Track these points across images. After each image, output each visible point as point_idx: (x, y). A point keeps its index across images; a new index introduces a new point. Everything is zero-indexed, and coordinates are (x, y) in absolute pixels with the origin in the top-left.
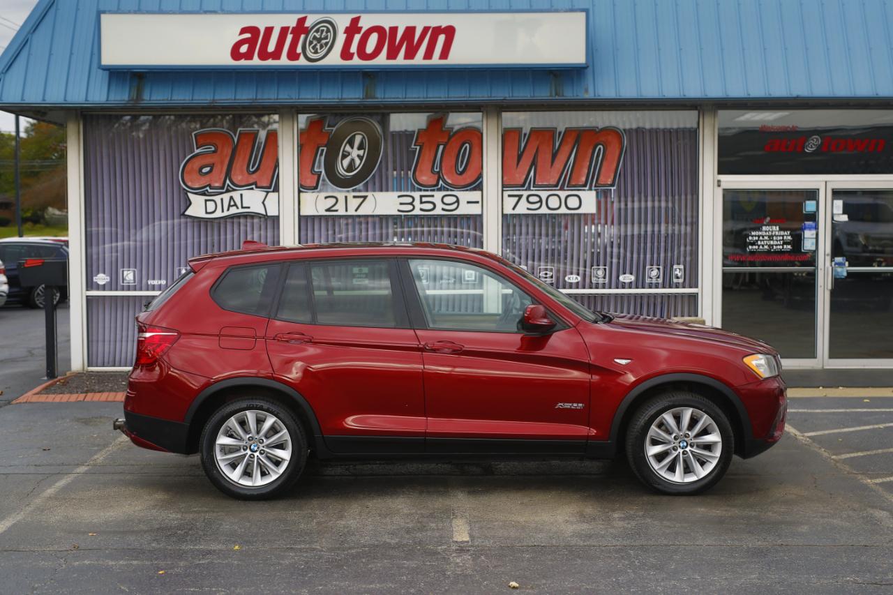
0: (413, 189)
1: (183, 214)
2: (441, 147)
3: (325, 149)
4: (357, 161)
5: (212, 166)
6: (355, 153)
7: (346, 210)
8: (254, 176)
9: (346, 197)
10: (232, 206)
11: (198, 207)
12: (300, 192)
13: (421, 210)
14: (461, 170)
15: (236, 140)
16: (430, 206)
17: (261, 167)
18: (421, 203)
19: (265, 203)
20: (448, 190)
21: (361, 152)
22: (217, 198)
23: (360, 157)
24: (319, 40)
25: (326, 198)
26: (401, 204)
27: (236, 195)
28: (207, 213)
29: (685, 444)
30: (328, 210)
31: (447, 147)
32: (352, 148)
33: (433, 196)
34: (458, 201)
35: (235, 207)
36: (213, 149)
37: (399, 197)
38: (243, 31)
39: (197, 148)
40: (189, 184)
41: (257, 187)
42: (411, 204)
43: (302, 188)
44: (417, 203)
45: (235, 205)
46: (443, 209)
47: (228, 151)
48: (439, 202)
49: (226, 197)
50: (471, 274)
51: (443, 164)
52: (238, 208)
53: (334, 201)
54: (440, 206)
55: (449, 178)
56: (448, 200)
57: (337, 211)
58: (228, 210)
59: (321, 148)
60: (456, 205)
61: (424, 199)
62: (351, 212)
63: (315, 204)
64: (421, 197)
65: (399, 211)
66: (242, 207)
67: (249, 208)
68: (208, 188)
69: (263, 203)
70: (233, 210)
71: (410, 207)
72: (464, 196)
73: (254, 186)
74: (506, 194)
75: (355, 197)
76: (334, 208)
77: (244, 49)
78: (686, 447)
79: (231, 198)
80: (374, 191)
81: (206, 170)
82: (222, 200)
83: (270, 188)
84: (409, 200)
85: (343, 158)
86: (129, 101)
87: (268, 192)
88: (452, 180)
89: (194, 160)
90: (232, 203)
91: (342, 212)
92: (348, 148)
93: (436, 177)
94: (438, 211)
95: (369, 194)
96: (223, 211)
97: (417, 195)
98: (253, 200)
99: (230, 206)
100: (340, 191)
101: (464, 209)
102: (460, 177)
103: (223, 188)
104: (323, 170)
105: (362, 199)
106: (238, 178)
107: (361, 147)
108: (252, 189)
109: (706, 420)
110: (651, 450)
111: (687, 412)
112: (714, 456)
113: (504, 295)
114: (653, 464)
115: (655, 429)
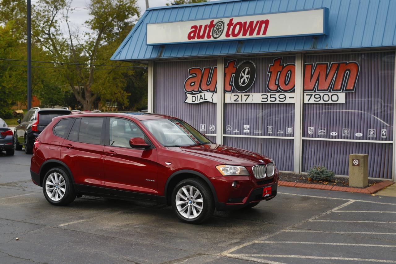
0: (268, 92)
1: (185, 102)
2: (279, 73)
3: (234, 75)
4: (246, 80)
5: (194, 82)
6: (245, 76)
7: (242, 101)
8: (209, 86)
9: (242, 95)
10: (201, 99)
11: (190, 99)
12: (224, 93)
13: (271, 101)
14: (287, 83)
15: (203, 72)
16: (274, 99)
17: (211, 83)
18: (271, 98)
19: (213, 97)
20: (281, 92)
21: (248, 76)
22: (196, 96)
23: (247, 78)
24: (218, 29)
25: (234, 95)
26: (263, 98)
27: (203, 94)
28: (193, 102)
29: (191, 202)
30: (235, 101)
31: (282, 73)
32: (244, 74)
33: (275, 95)
34: (285, 97)
35: (202, 99)
36: (195, 76)
37: (262, 95)
38: (192, 27)
39: (190, 75)
40: (187, 90)
41: (210, 91)
42: (267, 98)
43: (225, 91)
44: (269, 98)
45: (202, 98)
46: (279, 101)
47: (200, 76)
48: (277, 97)
49: (199, 95)
50: (290, 130)
51: (280, 81)
52: (203, 100)
53: (237, 97)
54: (278, 99)
55: (282, 87)
56: (282, 97)
57: (238, 101)
58: (200, 100)
59: (233, 75)
60: (284, 99)
61: (272, 96)
62: (244, 102)
63: (230, 98)
64: (271, 95)
65: (262, 101)
66: (205, 99)
67: (207, 99)
68: (193, 91)
69: (212, 98)
70: (202, 101)
71: (266, 100)
72: (288, 95)
73: (209, 91)
74: (305, 94)
75: (245, 95)
76: (237, 100)
77: (192, 35)
78: (191, 203)
79: (201, 95)
80: (252, 93)
81: (192, 84)
82: (198, 96)
83: (214, 91)
84: (266, 97)
85: (241, 79)
86: (157, 57)
87: (213, 93)
88: (283, 88)
89: (189, 80)
90: (201, 98)
91: (240, 102)
92: (243, 74)
93: (277, 86)
94: (277, 102)
95: (250, 94)
96: (198, 101)
97: (269, 94)
98: (208, 96)
99: (200, 99)
100: (239, 93)
101: (288, 101)
102: (286, 86)
103: (198, 91)
104: (233, 84)
105: (247, 96)
106: (203, 87)
107: (248, 74)
108: (208, 92)
109: (198, 192)
110: (178, 203)
111: (191, 188)
112: (201, 208)
113: (303, 140)
114: (179, 208)
115: (179, 194)
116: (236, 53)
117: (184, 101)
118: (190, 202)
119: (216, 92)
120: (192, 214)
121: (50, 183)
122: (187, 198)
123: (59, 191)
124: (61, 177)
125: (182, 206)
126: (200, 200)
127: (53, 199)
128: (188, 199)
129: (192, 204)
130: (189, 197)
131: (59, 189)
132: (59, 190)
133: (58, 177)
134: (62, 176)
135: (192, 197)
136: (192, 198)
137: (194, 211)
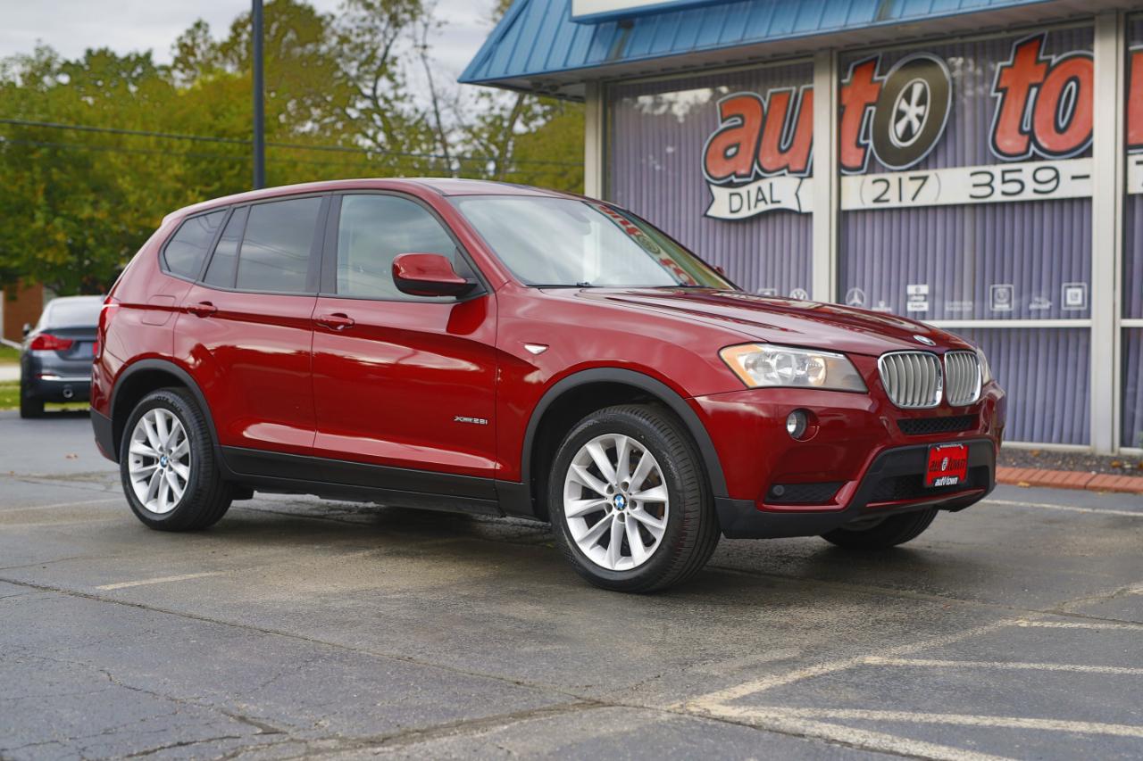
0: (996, 162)
1: (706, 215)
2: (1034, 91)
3: (874, 109)
4: (916, 124)
5: (737, 145)
6: (913, 111)
7: (900, 199)
8: (786, 156)
9: (900, 180)
10: (760, 200)
11: (723, 204)
12: (840, 175)
13: (1004, 193)
14: (1062, 125)
15: (765, 105)
16: (1015, 187)
17: (795, 143)
18: (1004, 182)
19: (800, 194)
20: (1042, 159)
21: (921, 110)
22: (743, 191)
23: (920, 118)
25: (874, 182)
26: (975, 186)
27: (764, 184)
28: (732, 212)
29: (622, 501)
30: (877, 200)
31: (1043, 89)
32: (909, 102)
33: (1020, 171)
34: (1057, 177)
35: (762, 203)
36: (740, 122)
37: (972, 174)
39: (723, 121)
40: (712, 173)
41: (790, 172)
42: (989, 185)
43: (842, 169)
44: (997, 183)
45: (764, 199)
46: (1036, 191)
47: (756, 123)
48: (1029, 181)
49: (753, 188)
50: (1077, 295)
51: (1036, 118)
52: (766, 203)
53: (884, 185)
54: (1030, 185)
55: (1044, 140)
56: (1045, 175)
57: (887, 201)
58: (756, 206)
59: (869, 108)
60: (1053, 184)
61: (1008, 177)
62: (907, 202)
63: (860, 192)
64: (1004, 172)
65: (972, 197)
66: (772, 202)
67: (779, 202)
68: (733, 178)
69: (797, 195)
70: (762, 207)
71: (987, 190)
72: (1067, 167)
73: (785, 171)
74: (1132, 160)
75: (912, 179)
76: (884, 198)
78: (624, 507)
79: (760, 189)
80: (936, 167)
81: (731, 152)
82: (749, 192)
83: (804, 172)
84: (986, 179)
85: (897, 120)
86: (606, 60)
87: (802, 178)
88: (1049, 143)
89: (718, 139)
90: (760, 197)
91: (894, 203)
92: (904, 106)
93: (1025, 139)
94: (1028, 195)
95: (931, 173)
96: (749, 208)
97: (997, 170)
98: (783, 191)
99: (758, 200)
100: (892, 171)
101: (1067, 189)
103: (749, 176)
104: (871, 143)
105: (920, 182)
106: (768, 160)
107: (922, 102)
108: (783, 175)
109: (648, 460)
110: (573, 506)
111: (623, 443)
112: (659, 527)
113: (1124, 330)
114: (577, 529)
115: (576, 470)
116: (873, 21)
117: (703, 213)
118: (617, 502)
119: (811, 176)
120: (625, 551)
121: (144, 450)
122: (606, 487)
123: (169, 475)
124: (176, 422)
125: (591, 518)
126: (659, 494)
127: (151, 507)
128: (611, 489)
129: (625, 512)
130: (614, 483)
131: (171, 469)
132: (171, 473)
133: (169, 423)
134: (178, 421)
135: (627, 479)
136: (626, 485)
137: (635, 540)
